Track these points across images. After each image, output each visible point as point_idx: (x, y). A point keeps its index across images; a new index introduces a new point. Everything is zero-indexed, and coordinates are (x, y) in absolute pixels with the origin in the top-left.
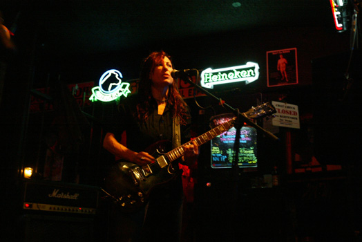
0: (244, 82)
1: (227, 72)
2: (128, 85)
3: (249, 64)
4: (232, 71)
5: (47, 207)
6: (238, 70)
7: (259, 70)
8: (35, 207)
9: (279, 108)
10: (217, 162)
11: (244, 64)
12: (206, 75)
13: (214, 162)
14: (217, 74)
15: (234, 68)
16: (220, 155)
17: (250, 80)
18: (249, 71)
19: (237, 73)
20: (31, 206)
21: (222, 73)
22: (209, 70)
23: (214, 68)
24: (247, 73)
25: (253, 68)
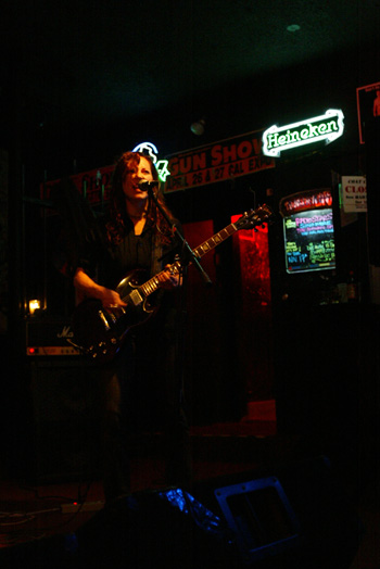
0: (324, 141)
1: (299, 129)
2: (166, 162)
3: (331, 113)
4: (306, 127)
5: (58, 351)
6: (313, 124)
7: (344, 121)
8: (41, 351)
9: (354, 185)
10: (294, 264)
11: (322, 113)
12: (270, 137)
13: (290, 264)
14: (284, 133)
15: (308, 122)
16: (298, 253)
17: (332, 137)
18: (329, 124)
19: (313, 129)
20: (36, 351)
21: (292, 130)
22: (274, 129)
23: (280, 125)
24: (326, 128)
25: (335, 119)
